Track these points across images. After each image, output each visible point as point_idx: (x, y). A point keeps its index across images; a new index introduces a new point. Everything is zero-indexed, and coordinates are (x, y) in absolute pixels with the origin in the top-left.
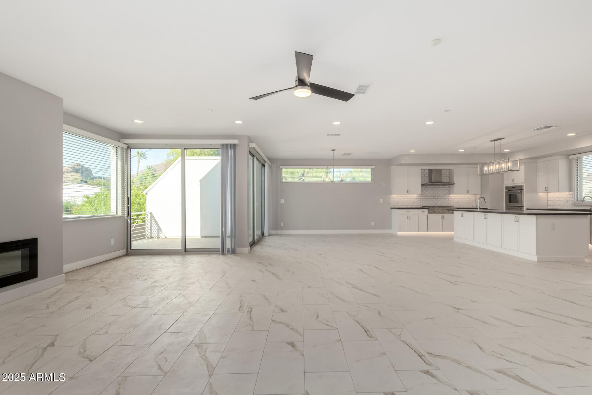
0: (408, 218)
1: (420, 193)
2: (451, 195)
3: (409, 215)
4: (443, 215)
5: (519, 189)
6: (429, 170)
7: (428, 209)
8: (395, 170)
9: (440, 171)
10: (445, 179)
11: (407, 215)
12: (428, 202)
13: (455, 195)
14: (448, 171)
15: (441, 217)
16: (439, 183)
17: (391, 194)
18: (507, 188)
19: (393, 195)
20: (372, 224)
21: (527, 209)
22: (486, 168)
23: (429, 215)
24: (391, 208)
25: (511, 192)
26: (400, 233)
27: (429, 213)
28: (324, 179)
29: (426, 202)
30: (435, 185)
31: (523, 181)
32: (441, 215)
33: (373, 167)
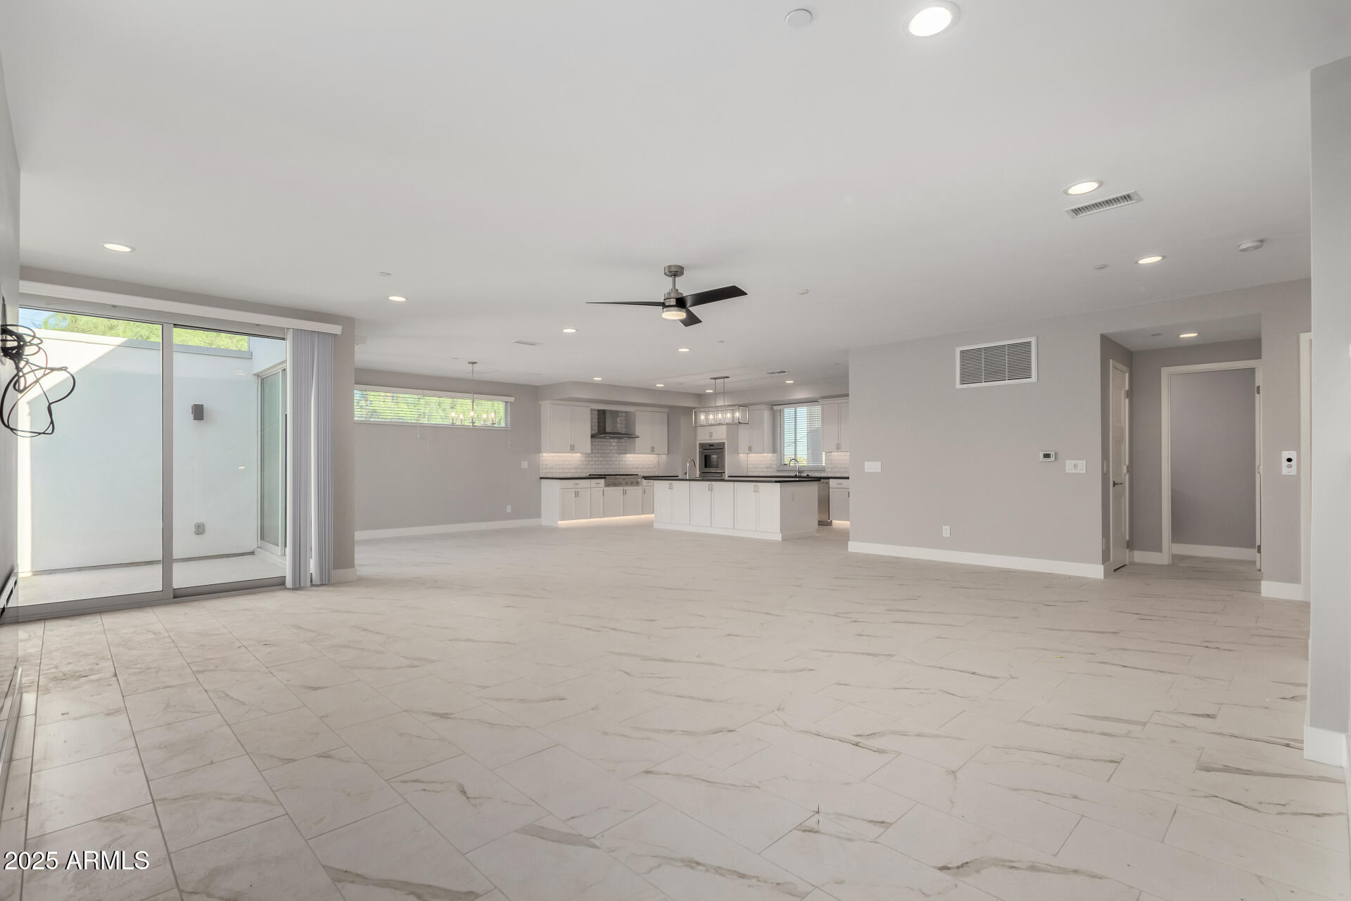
0: (577, 494)
1: (590, 452)
2: (628, 455)
3: (578, 490)
4: (625, 488)
5: (719, 448)
6: (599, 411)
7: (605, 478)
8: (547, 408)
9: (616, 414)
10: (620, 428)
11: (574, 490)
12: (597, 466)
13: (637, 455)
14: (624, 415)
15: (622, 491)
16: (617, 435)
17: (540, 452)
18: (702, 445)
19: (544, 454)
20: (509, 509)
21: (729, 477)
22: (703, 417)
23: (607, 489)
24: (541, 478)
25: (708, 452)
26: (562, 523)
27: (607, 485)
28: (453, 420)
29: (594, 466)
30: (611, 438)
31: (725, 437)
32: (622, 488)
33: (512, 399)
